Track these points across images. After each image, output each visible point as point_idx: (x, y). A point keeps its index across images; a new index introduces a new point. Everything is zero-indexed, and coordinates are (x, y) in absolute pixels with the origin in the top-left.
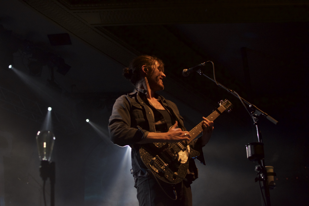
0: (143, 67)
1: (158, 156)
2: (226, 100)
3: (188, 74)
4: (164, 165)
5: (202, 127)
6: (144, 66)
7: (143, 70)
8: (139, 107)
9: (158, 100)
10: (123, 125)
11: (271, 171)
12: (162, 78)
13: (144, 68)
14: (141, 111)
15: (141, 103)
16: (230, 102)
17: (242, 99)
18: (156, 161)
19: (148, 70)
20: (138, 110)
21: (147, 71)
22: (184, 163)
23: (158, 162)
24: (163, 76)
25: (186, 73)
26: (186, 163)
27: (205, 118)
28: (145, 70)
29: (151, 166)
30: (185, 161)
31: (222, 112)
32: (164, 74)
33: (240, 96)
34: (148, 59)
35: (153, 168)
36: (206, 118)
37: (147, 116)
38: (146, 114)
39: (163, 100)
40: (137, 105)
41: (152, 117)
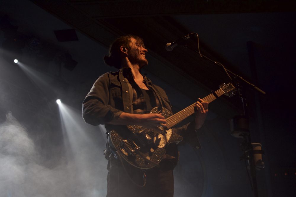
3: (172, 48)
4: (135, 148)
5: (195, 109)
7: (122, 51)
8: (118, 85)
9: (143, 81)
10: (97, 103)
11: (259, 148)
12: (144, 53)
13: (122, 49)
14: (119, 89)
15: (121, 80)
17: (227, 70)
18: (127, 144)
20: (116, 88)
22: (162, 147)
23: (129, 144)
24: (145, 51)
25: (169, 47)
26: (163, 148)
28: (124, 50)
30: (162, 146)
31: (219, 96)
32: (146, 48)
33: (225, 68)
35: (122, 150)
37: (123, 95)
38: (123, 93)
39: (149, 82)
40: (116, 83)
41: (129, 96)
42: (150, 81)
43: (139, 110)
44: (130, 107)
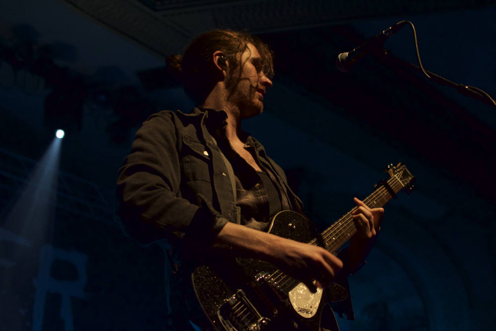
0: (216, 56)
1: (243, 293)
2: (401, 165)
4: (259, 321)
6: (218, 52)
7: (216, 62)
9: (246, 146)
12: (262, 87)
13: (218, 57)
16: (408, 172)
18: (238, 306)
19: (227, 62)
20: (195, 159)
21: (225, 65)
23: (241, 310)
24: (266, 84)
25: (342, 62)
26: (314, 317)
27: (360, 202)
28: (221, 62)
29: (220, 318)
31: (396, 191)
34: (230, 36)
35: (228, 326)
36: (362, 200)
37: (215, 182)
38: (214, 177)
39: (259, 149)
40: (196, 146)
41: (231, 185)
42: (262, 148)
43: (254, 222)
44: (235, 211)
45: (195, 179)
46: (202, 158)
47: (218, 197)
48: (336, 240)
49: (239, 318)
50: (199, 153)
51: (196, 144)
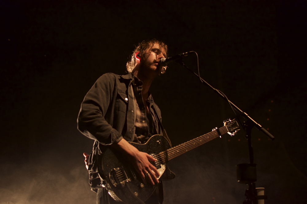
1: (123, 168)
4: (126, 180)
11: (262, 193)
15: (129, 94)
16: (238, 124)
20: (121, 101)
23: (120, 174)
29: (110, 175)
37: (128, 114)
38: (128, 112)
39: (152, 104)
40: (122, 95)
41: (134, 117)
44: (133, 129)
45: (119, 110)
46: (124, 101)
47: (127, 122)
48: (178, 152)
49: (117, 177)
50: (123, 98)
51: (123, 94)
